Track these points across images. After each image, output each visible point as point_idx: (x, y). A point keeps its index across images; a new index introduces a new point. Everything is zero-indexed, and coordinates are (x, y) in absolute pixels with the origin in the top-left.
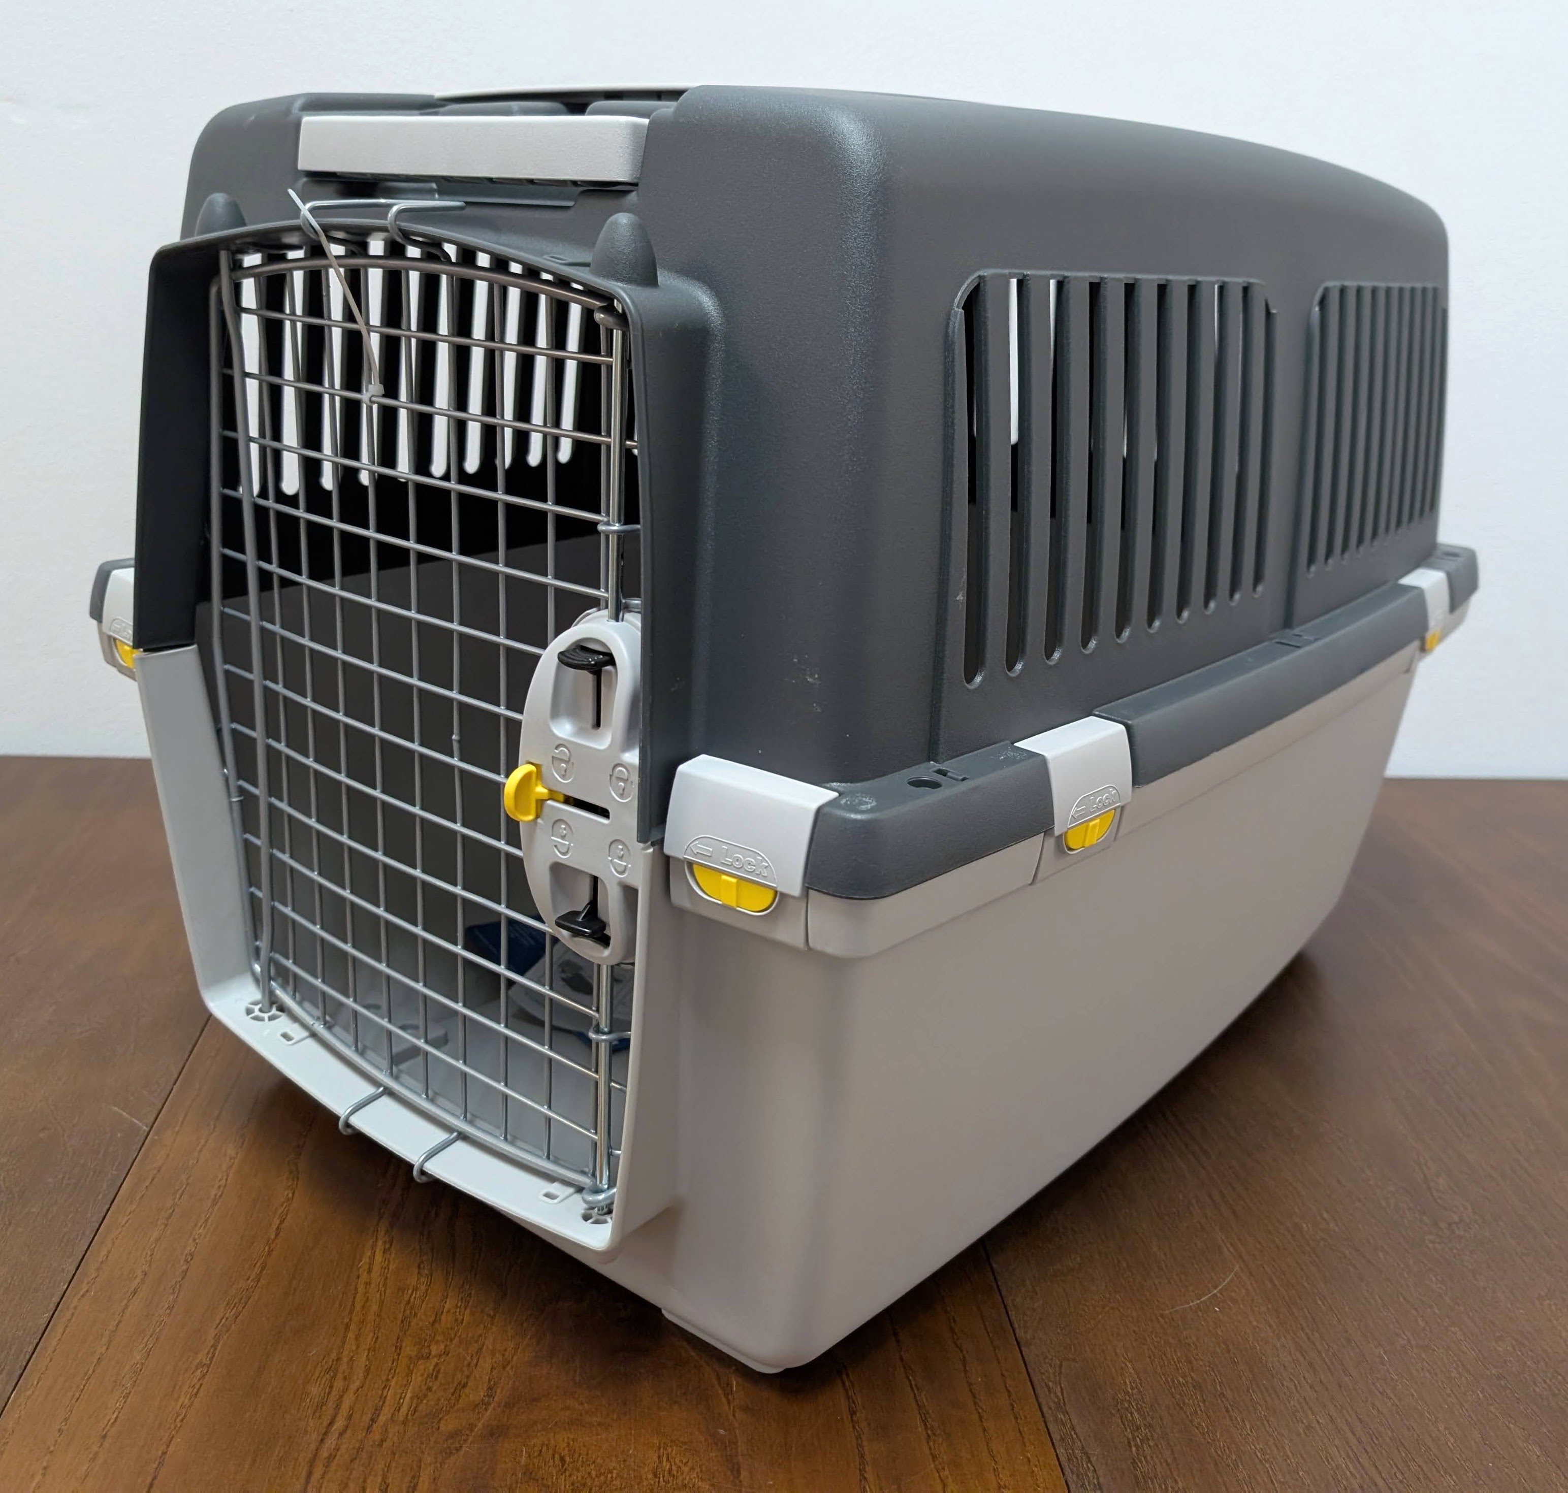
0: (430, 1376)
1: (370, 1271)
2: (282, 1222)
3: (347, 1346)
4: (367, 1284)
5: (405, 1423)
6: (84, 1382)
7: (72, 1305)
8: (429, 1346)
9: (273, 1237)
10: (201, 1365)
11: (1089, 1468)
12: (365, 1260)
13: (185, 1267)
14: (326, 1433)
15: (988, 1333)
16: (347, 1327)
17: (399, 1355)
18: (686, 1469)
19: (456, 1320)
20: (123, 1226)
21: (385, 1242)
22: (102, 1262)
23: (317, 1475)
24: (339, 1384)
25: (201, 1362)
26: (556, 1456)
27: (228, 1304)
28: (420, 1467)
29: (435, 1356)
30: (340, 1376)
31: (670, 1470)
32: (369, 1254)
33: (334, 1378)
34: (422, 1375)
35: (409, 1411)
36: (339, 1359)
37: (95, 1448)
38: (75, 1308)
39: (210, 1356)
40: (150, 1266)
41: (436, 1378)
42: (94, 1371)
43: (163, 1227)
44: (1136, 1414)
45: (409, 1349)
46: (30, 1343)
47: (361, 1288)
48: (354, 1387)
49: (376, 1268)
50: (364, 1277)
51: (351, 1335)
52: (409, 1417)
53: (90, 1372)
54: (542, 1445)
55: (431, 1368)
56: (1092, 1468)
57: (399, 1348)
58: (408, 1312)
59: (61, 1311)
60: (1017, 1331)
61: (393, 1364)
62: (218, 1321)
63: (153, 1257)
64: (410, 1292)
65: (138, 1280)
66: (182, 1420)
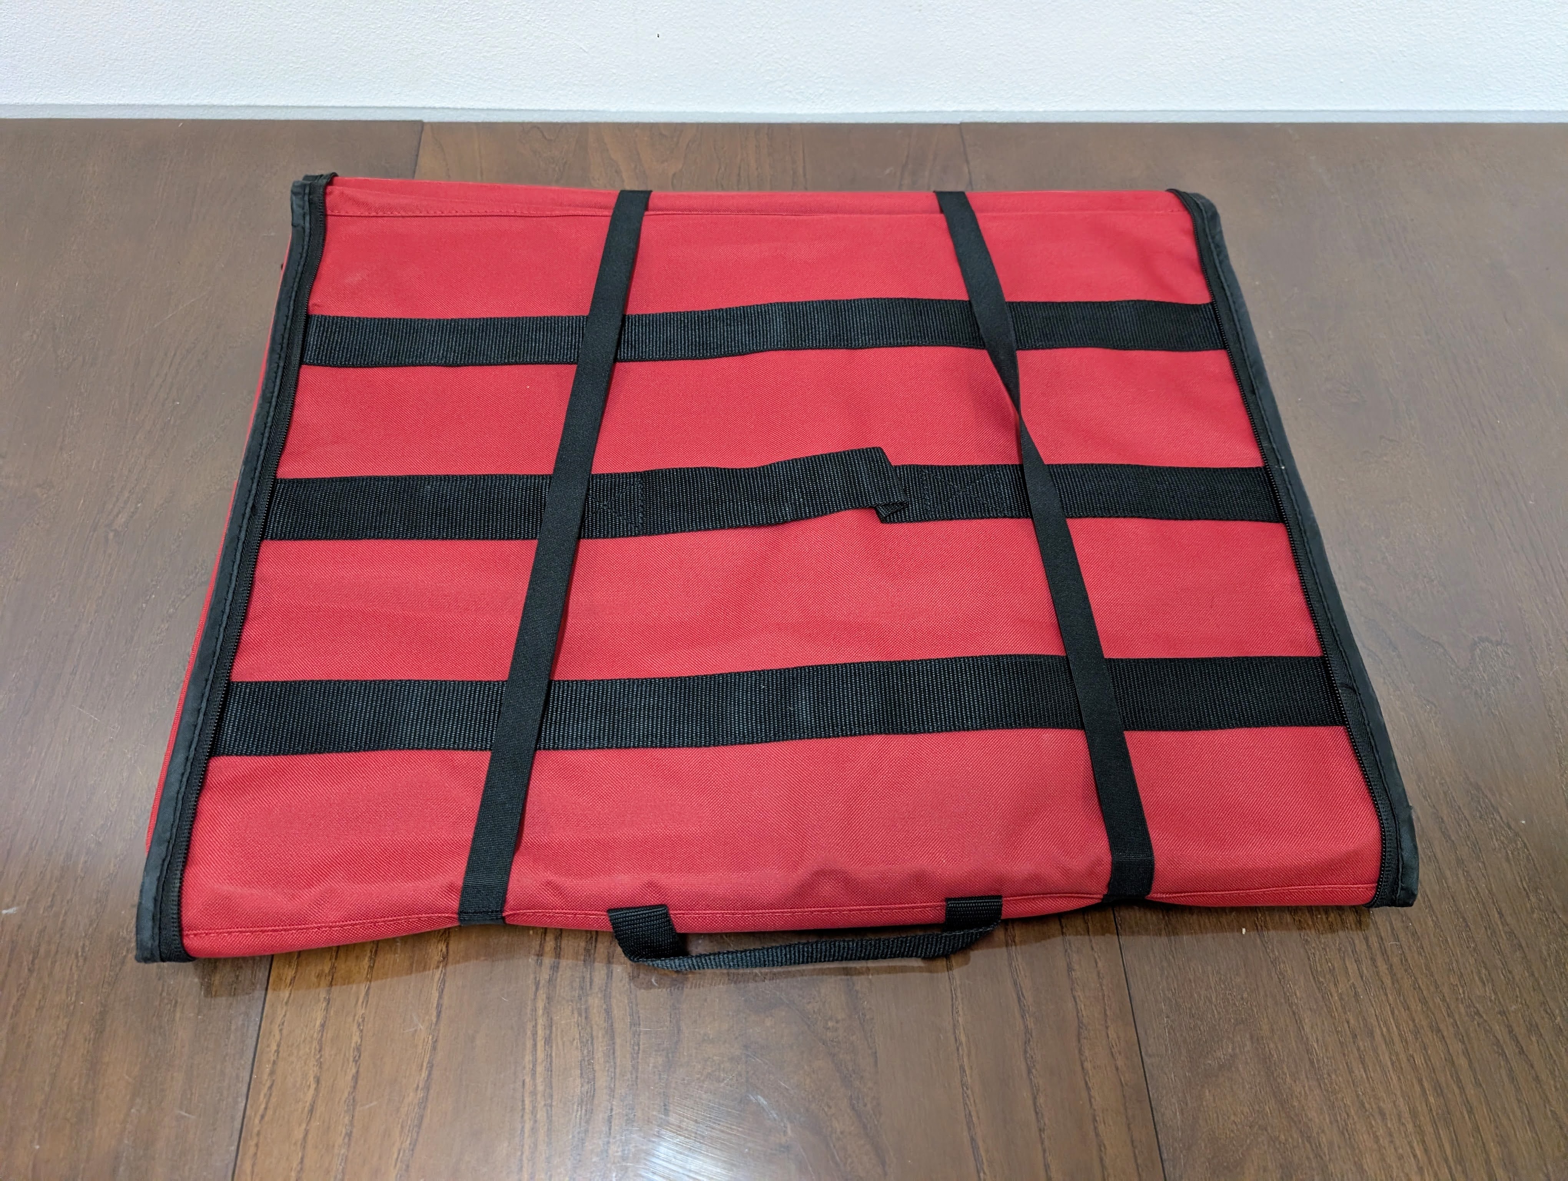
1: (534, 1075)
7: (256, 1130)
9: (434, 1020)
12: (528, 1058)
13: (354, 1071)
22: (274, 1062)
27: (402, 1127)
38: (258, 1134)
40: (321, 1068)
43: (324, 1004)
49: (540, 1069)
50: (529, 1084)
60: (1166, 1164)
62: (395, 1156)
63: (323, 1053)
65: (313, 1086)
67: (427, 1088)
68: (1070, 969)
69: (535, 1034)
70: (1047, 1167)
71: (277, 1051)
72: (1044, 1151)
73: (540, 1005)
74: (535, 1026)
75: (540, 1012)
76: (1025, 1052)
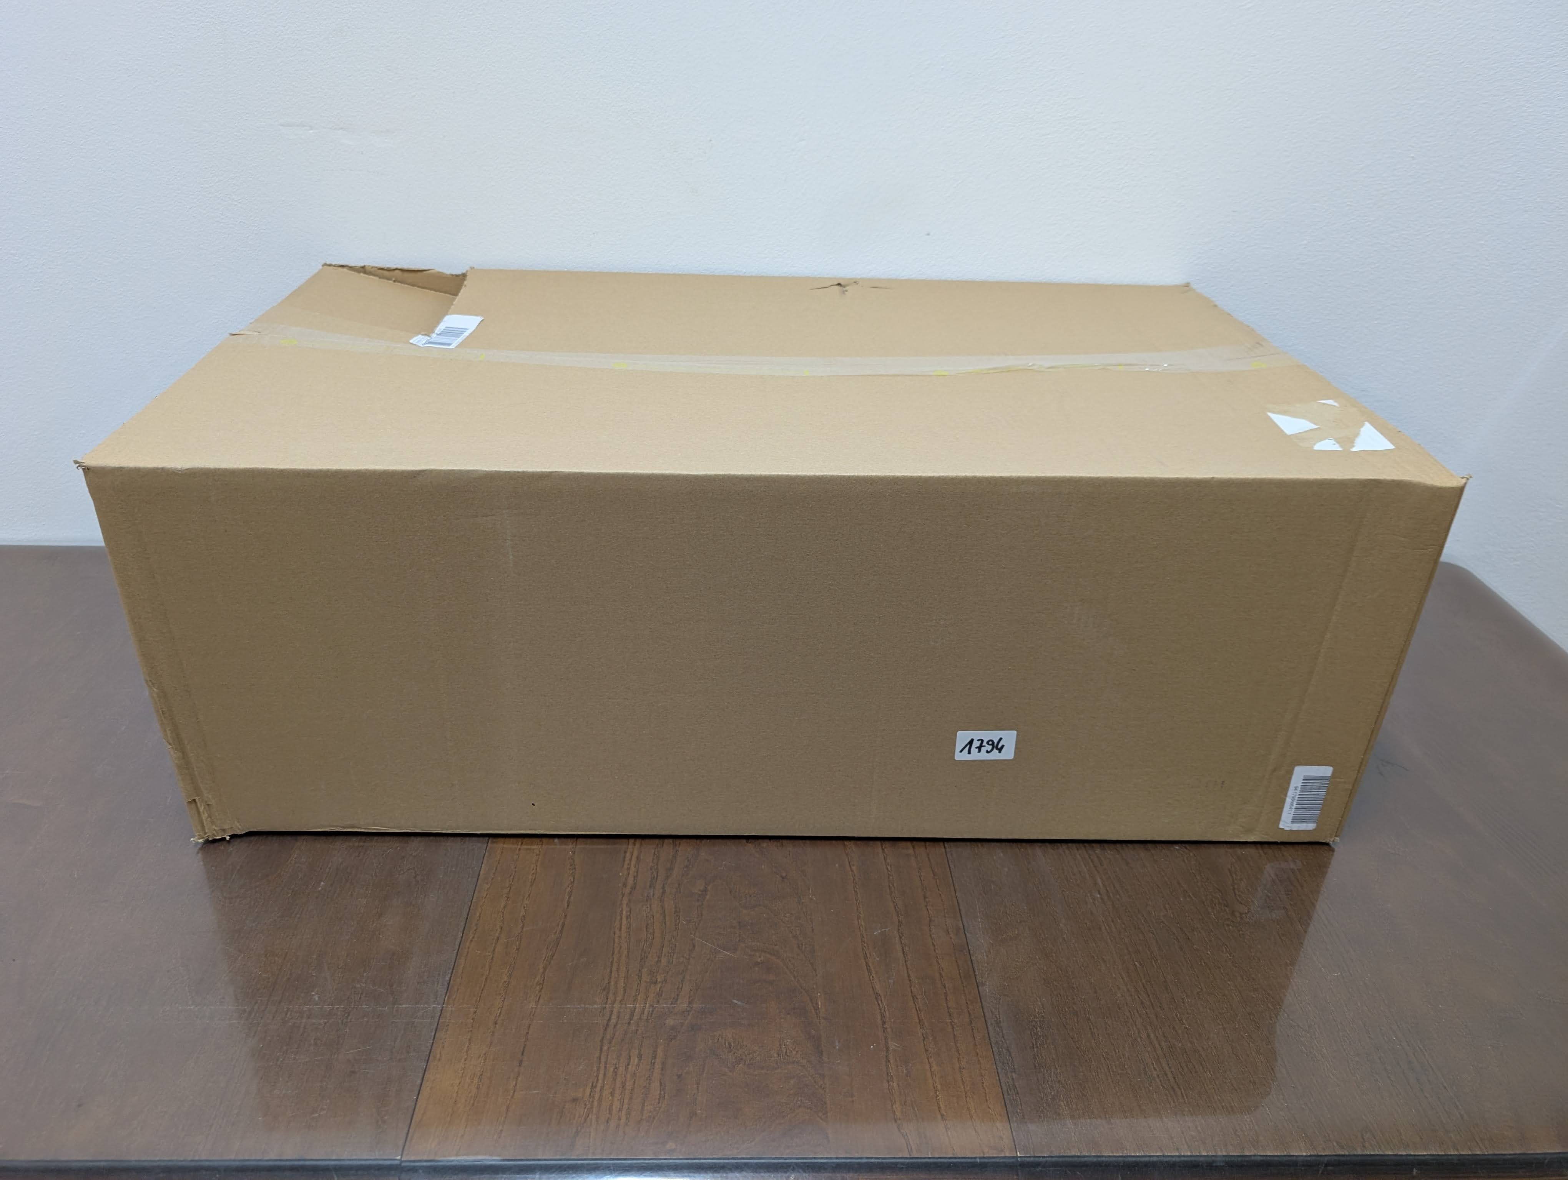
0: (658, 994)
1: (620, 930)
2: (570, 897)
3: (613, 975)
4: (620, 937)
5: (647, 1019)
6: (481, 991)
8: (656, 976)
9: (566, 907)
10: (538, 984)
11: (1009, 1060)
12: (617, 922)
13: (521, 925)
14: (607, 1025)
15: (961, 977)
16: (612, 963)
17: (640, 981)
18: (794, 1053)
19: (669, 962)
20: (485, 898)
21: (627, 912)
22: (477, 922)
23: (605, 1048)
24: (611, 996)
25: (538, 982)
26: (726, 1042)
27: (548, 947)
28: (657, 1046)
29: (660, 982)
30: (611, 992)
31: (786, 1052)
32: (619, 918)
33: (608, 993)
34: (654, 993)
35: (648, 1014)
36: (609, 983)
37: (492, 1029)
38: (469, 948)
39: (542, 979)
40: (503, 924)
41: (661, 996)
42: (484, 985)
43: (506, 898)
44: (1038, 1028)
45: (645, 978)
46: (449, 968)
47: (616, 940)
48: (619, 999)
49: (623, 928)
50: (617, 932)
51: (614, 968)
52: (649, 1017)
53: (483, 986)
54: (720, 1035)
55: (658, 989)
56: (1011, 1060)
57: (640, 977)
58: (643, 956)
59: (462, 949)
60: (978, 977)
61: (638, 986)
62: (543, 958)
63: (504, 918)
64: (643, 942)
65: (498, 932)
66: (533, 1015)
67: (561, 932)
68: (925, 898)
69: (621, 914)
70: (909, 976)
71: (480, 916)
72: (907, 969)
73: (625, 902)
74: (622, 910)
75: (624, 906)
76: (899, 930)
